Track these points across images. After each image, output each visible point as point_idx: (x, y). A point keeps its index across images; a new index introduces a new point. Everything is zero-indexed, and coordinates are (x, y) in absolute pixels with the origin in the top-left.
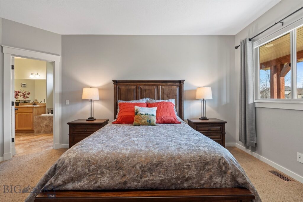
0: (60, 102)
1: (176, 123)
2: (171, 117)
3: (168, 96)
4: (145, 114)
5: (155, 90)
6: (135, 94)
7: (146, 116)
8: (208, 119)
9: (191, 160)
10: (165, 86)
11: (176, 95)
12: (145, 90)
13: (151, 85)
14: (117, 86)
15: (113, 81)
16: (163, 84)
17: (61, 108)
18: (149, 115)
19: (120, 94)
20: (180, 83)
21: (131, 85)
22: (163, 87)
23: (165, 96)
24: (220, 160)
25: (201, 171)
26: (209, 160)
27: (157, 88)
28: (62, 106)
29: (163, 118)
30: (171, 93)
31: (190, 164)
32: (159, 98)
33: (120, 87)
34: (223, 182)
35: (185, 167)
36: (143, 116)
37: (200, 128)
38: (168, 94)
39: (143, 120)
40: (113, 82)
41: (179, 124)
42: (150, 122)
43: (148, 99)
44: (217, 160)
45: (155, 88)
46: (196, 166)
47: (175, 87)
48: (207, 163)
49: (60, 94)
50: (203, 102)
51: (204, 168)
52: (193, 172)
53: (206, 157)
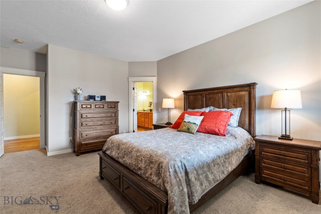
0: (156, 110)
1: (220, 135)
2: (215, 128)
3: (234, 105)
4: (188, 122)
5: (219, 97)
6: (200, 103)
7: (188, 123)
8: (291, 140)
9: (145, 156)
10: (231, 92)
11: (244, 103)
12: (210, 99)
13: (215, 93)
14: (186, 96)
15: (183, 91)
16: (229, 90)
17: (157, 114)
18: (191, 123)
19: (189, 103)
20: (250, 87)
21: (197, 94)
22: (229, 94)
23: (231, 104)
24: (160, 163)
25: (147, 167)
26: (154, 160)
27: (221, 94)
28: (158, 113)
29: (207, 127)
30: (238, 100)
31: (143, 158)
32: (224, 107)
33: (189, 96)
34: (158, 182)
35: (140, 159)
36: (185, 123)
37: (266, 149)
38: (234, 102)
39: (184, 127)
40: (183, 93)
41: (223, 137)
42: (189, 130)
43: (212, 108)
44: (158, 163)
45: (219, 95)
46: (145, 161)
47: (243, 93)
48: (152, 162)
49: (156, 104)
50: (284, 112)
51: (149, 165)
52: (142, 165)
53: (154, 157)
